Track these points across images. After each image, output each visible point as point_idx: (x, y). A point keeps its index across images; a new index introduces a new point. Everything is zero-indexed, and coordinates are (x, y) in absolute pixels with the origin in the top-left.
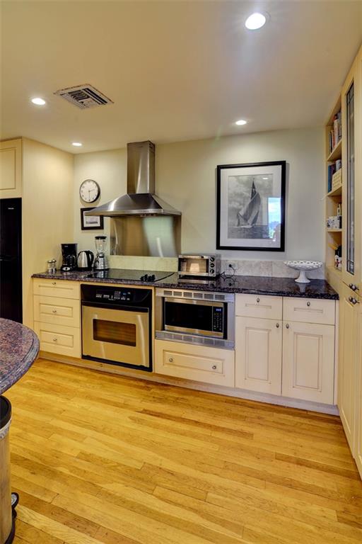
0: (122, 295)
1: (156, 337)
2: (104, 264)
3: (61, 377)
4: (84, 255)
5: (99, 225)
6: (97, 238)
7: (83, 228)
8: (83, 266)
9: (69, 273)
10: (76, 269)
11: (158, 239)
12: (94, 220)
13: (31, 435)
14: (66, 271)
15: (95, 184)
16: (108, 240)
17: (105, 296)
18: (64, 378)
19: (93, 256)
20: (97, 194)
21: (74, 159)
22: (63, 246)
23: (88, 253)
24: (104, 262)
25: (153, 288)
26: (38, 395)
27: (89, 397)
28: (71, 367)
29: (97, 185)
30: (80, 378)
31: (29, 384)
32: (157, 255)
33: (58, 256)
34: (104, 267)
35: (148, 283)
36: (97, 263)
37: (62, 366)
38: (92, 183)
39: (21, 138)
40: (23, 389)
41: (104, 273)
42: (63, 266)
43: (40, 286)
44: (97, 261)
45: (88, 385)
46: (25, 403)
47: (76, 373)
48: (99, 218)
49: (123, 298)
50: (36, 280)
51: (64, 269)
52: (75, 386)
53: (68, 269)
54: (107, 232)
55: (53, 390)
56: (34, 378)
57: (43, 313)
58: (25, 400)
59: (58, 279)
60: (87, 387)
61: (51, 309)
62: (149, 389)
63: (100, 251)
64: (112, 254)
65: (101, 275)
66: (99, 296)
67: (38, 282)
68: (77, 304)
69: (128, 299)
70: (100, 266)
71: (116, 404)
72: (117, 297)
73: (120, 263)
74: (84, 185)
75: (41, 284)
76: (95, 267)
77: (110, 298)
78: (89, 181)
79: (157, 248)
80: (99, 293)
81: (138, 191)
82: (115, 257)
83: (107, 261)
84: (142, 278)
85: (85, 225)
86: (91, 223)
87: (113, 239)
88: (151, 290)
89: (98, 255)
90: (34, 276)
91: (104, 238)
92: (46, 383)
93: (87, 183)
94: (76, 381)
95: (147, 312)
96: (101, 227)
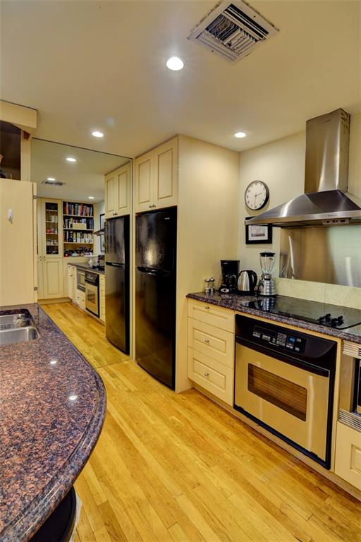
0: (288, 341)
1: (339, 418)
2: (270, 289)
3: (208, 423)
4: (245, 275)
5: (266, 238)
6: (263, 255)
7: (248, 242)
8: (244, 289)
9: (227, 296)
10: (236, 292)
11: (348, 260)
12: (261, 232)
13: (152, 511)
14: (225, 293)
15: (263, 186)
16: (277, 258)
17: (264, 336)
18: (212, 427)
19: (256, 277)
20: (264, 198)
21: (239, 157)
22: (223, 262)
23: (250, 273)
24: (270, 286)
25: (339, 342)
26: (178, 443)
27: (233, 473)
28: (223, 413)
29: (266, 187)
30: (230, 434)
31: (174, 422)
32: (345, 283)
33: (217, 274)
34: (271, 293)
35: (331, 331)
36: (261, 287)
37: (213, 406)
38: (259, 184)
39: (177, 136)
40: (166, 427)
41: (270, 300)
42: (222, 287)
43: (194, 309)
44: (261, 284)
45: (236, 449)
46: (161, 451)
47: (227, 424)
48: (267, 228)
49: (290, 346)
50: (191, 301)
51: (222, 290)
52: (220, 445)
53: (227, 291)
54: (275, 247)
55: (195, 441)
56: (180, 414)
57: (196, 340)
58: (162, 446)
59: (212, 303)
60: (234, 453)
61: (204, 337)
62: (323, 496)
63: (266, 272)
64: (282, 276)
65: (266, 303)
66: (256, 335)
67: (192, 302)
68: (230, 338)
69: (297, 349)
70: (265, 291)
71: (268, 506)
72: (280, 341)
73: (291, 289)
74: (250, 188)
75: (195, 306)
76: (259, 292)
77: (271, 340)
78: (256, 182)
79: (345, 271)
80: (257, 330)
81: (322, 188)
82: (285, 280)
83: (275, 284)
84: (321, 319)
85: (251, 238)
86: (257, 236)
87: (284, 257)
88: (336, 343)
89: (263, 276)
90: (189, 296)
91: (271, 255)
92: (190, 428)
93: (254, 185)
94: (223, 437)
95: (327, 376)
96: (269, 241)
